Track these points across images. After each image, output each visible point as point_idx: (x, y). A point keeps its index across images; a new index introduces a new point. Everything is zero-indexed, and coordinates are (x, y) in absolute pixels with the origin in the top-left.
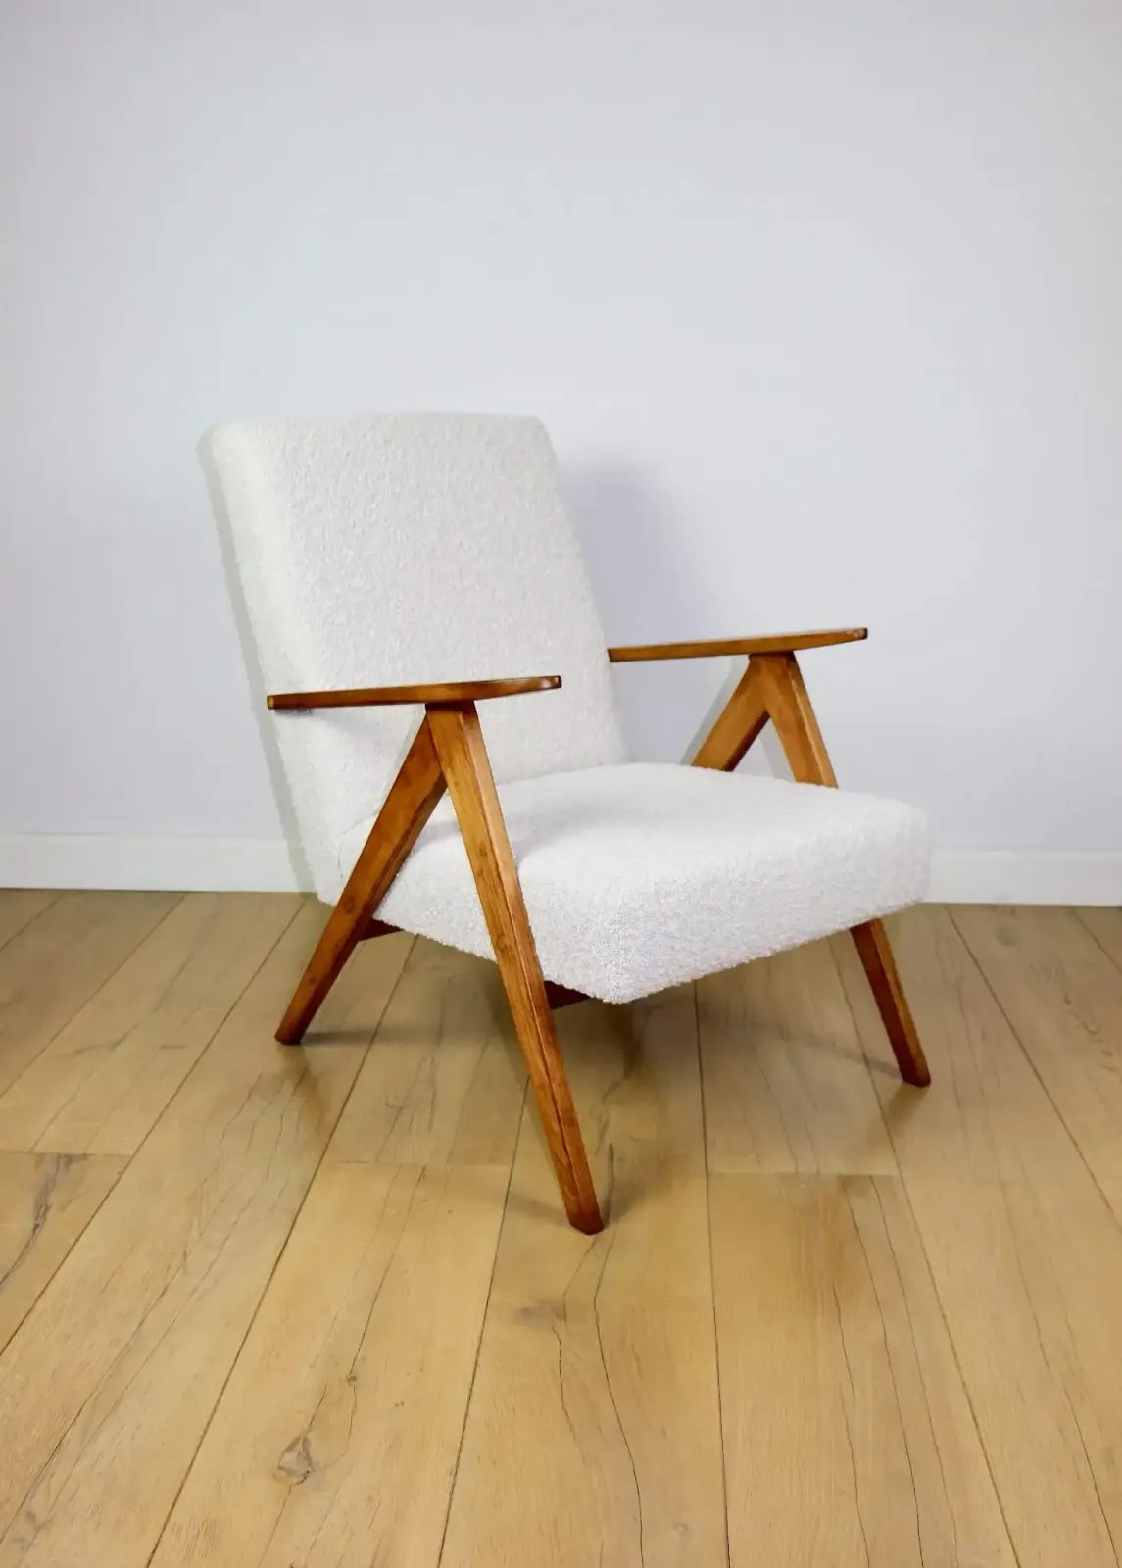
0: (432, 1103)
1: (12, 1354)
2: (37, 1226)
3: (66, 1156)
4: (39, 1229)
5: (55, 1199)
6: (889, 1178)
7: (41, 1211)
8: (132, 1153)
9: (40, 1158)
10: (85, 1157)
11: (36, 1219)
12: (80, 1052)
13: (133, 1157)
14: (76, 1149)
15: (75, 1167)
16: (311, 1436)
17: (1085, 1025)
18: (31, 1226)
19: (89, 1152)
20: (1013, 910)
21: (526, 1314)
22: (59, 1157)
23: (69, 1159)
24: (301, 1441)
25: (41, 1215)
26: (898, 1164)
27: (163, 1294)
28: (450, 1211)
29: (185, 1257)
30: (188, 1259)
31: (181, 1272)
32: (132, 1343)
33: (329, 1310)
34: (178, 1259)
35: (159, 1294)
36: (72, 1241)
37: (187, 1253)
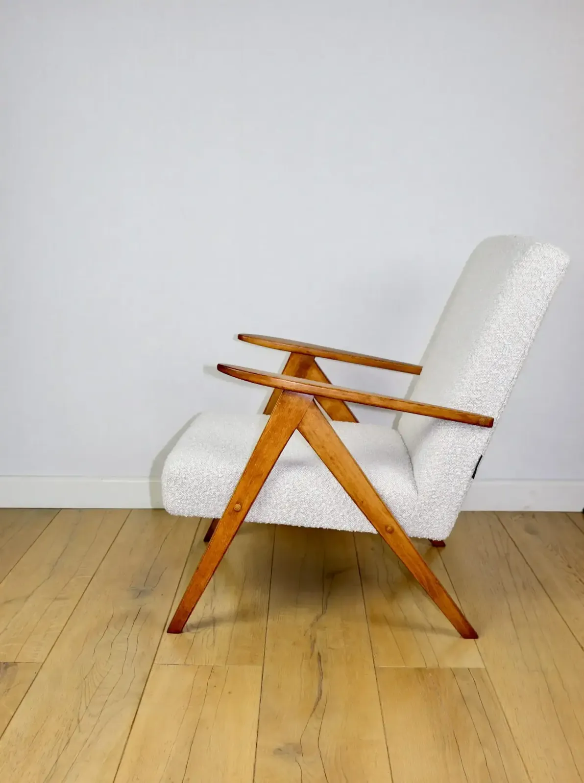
0: (214, 629)
3: (4, 663)
6: (479, 669)
8: (43, 661)
10: (15, 663)
12: (8, 602)
13: (43, 663)
14: (10, 659)
15: (9, 669)
19: (17, 661)
20: (533, 515)
21: (279, 751)
23: (6, 665)
26: (483, 662)
27: (68, 743)
28: (230, 693)
29: (79, 721)
30: (81, 723)
31: (77, 729)
32: (52, 773)
33: (165, 751)
34: (75, 723)
35: (65, 744)
36: (12, 713)
37: (80, 718)
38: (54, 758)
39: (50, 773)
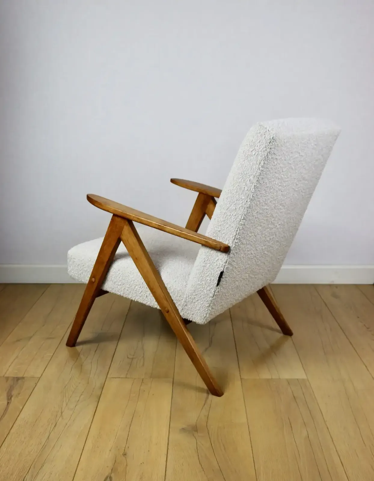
0: (143, 357)
1: (4, 448)
2: (8, 403)
3: (16, 378)
4: (9, 404)
5: (14, 393)
6: (303, 380)
7: (9, 397)
8: (40, 376)
9: (7, 378)
10: (23, 378)
11: (8, 400)
12: (18, 341)
13: (40, 377)
14: (20, 375)
15: (20, 381)
16: (113, 475)
17: (365, 325)
18: (6, 403)
19: (24, 376)
20: (337, 286)
21: (183, 430)
22: (14, 378)
23: (18, 379)
24: (109, 477)
25: (9, 399)
26: (306, 375)
27: (55, 426)
28: (153, 395)
29: (62, 413)
30: (63, 413)
31: (61, 418)
32: (46, 444)
33: (114, 430)
34: (59, 413)
35: (54, 426)
36: (21, 408)
37: (63, 411)
38: (47, 435)
39: (45, 444)
